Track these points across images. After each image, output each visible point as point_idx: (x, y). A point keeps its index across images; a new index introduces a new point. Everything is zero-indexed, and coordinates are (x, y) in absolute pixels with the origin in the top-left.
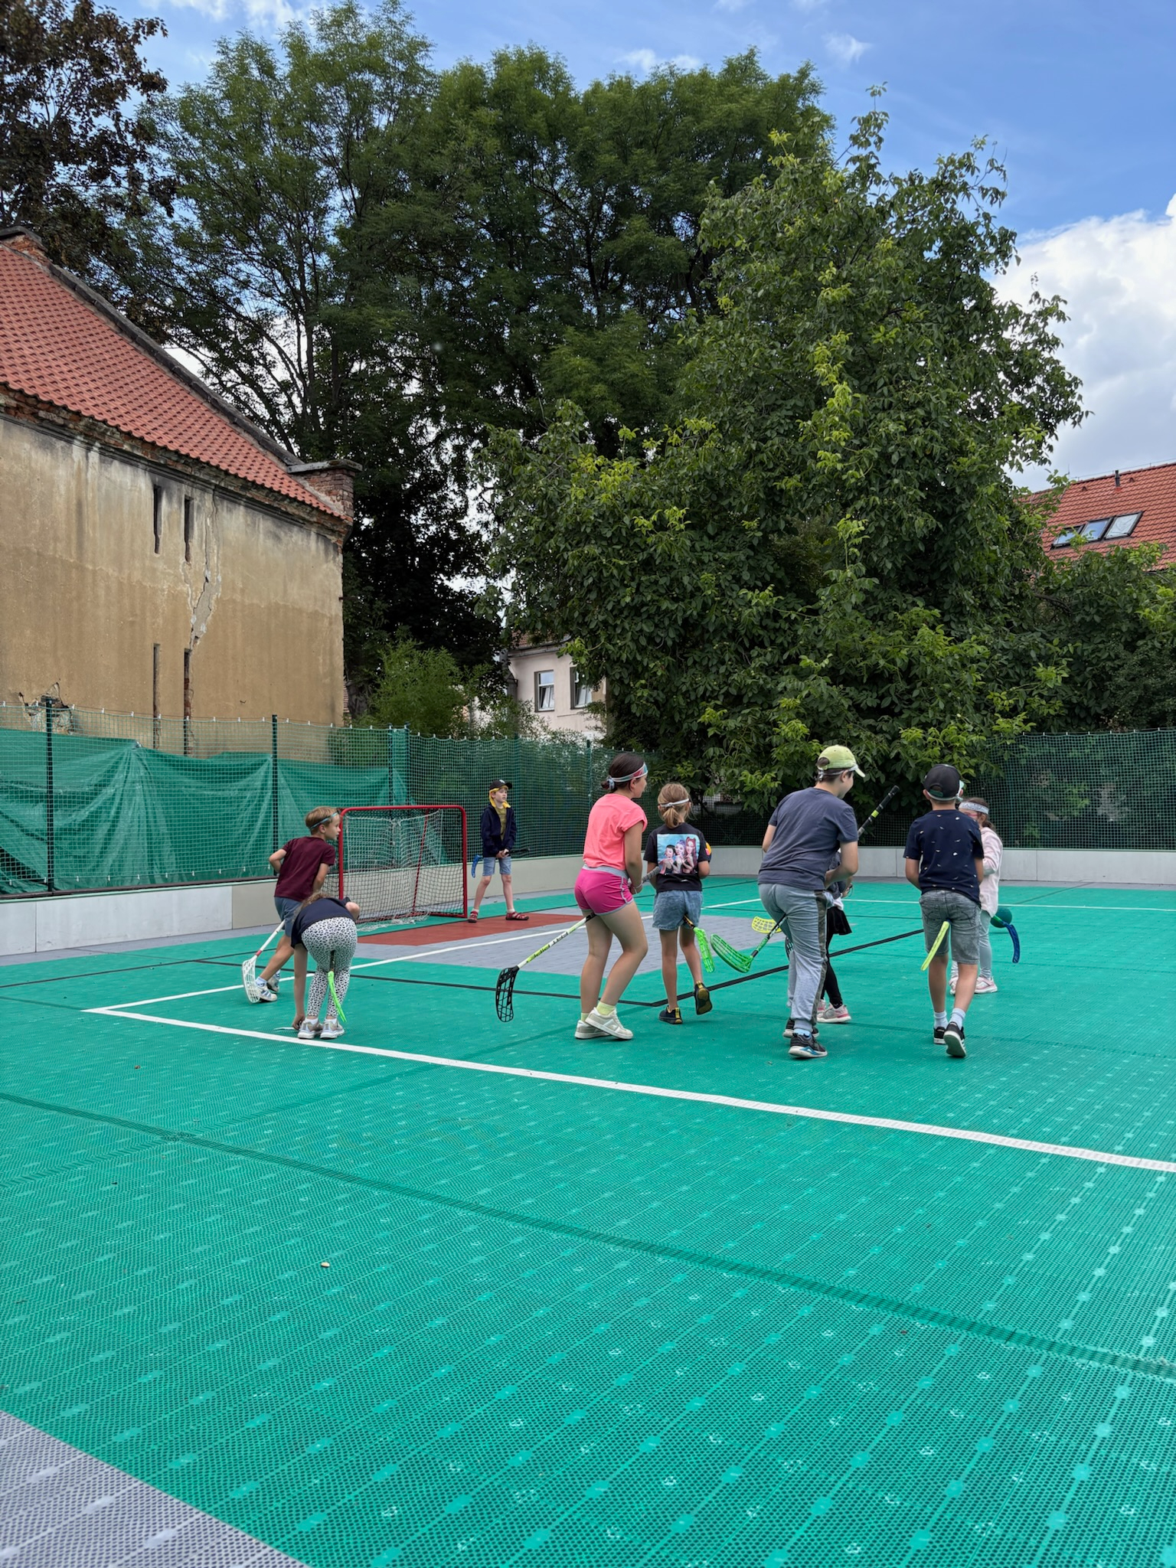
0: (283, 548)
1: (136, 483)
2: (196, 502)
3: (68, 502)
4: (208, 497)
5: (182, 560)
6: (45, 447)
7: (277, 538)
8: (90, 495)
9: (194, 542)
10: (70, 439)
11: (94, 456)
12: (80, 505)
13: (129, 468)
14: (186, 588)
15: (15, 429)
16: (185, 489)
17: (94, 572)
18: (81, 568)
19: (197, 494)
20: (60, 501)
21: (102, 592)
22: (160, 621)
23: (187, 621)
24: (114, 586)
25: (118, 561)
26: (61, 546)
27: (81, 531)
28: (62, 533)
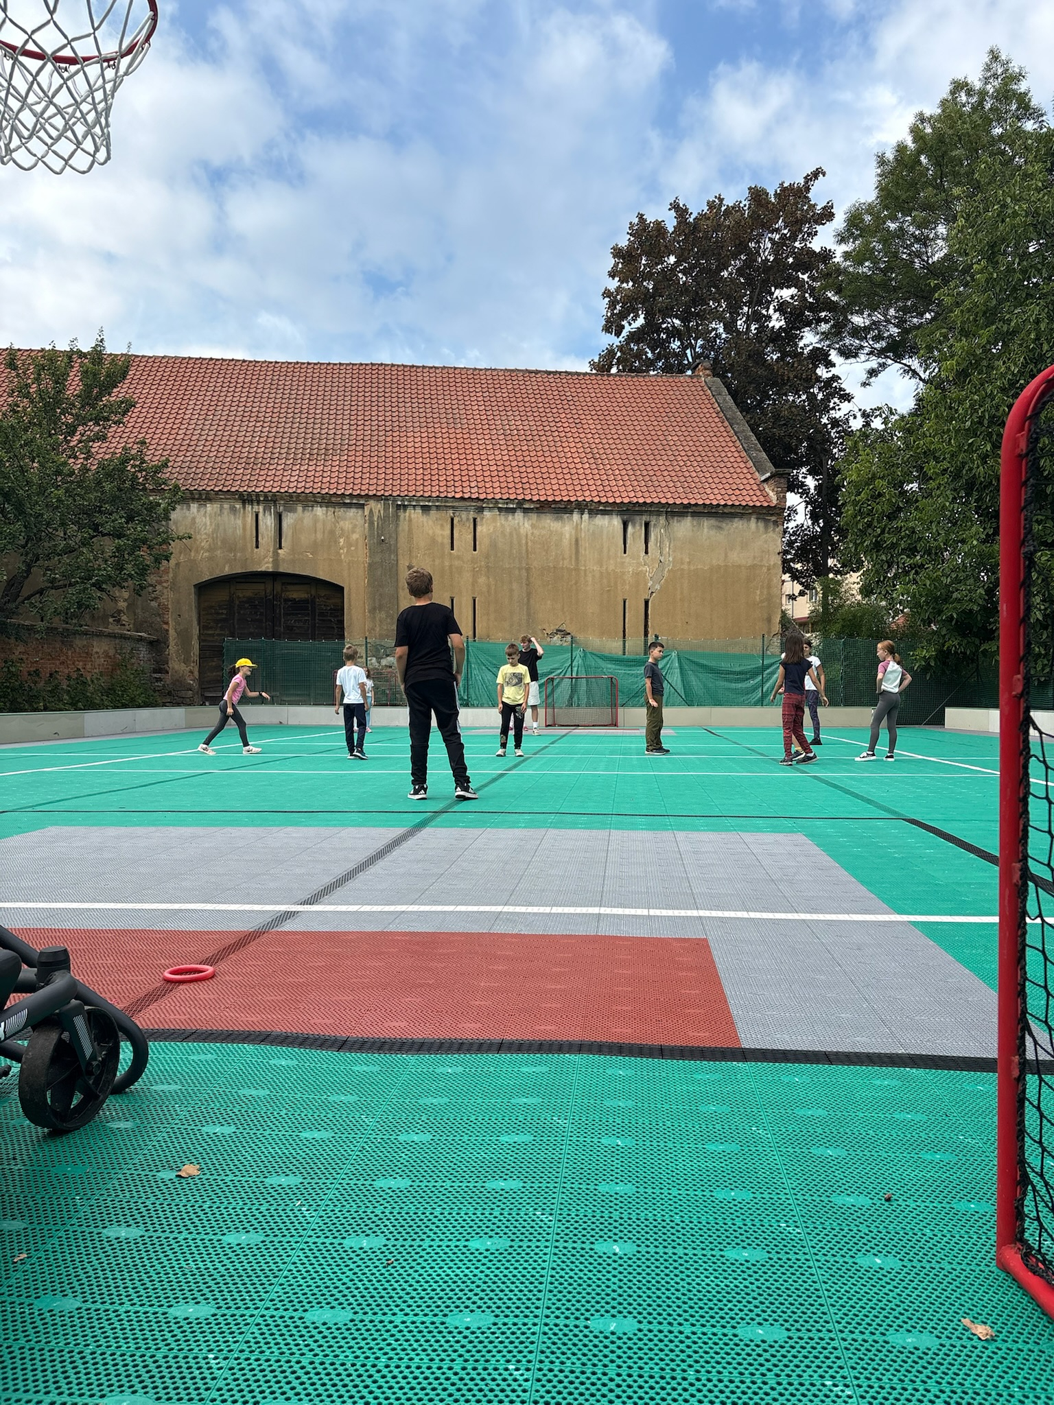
0: (725, 532)
1: (611, 524)
2: (652, 523)
3: (570, 540)
4: (662, 520)
5: (643, 553)
6: (557, 519)
7: (720, 528)
8: (583, 535)
9: (651, 543)
10: (571, 512)
11: (586, 516)
12: (577, 540)
13: (606, 517)
14: (646, 568)
15: (543, 516)
16: (645, 518)
17: (585, 570)
18: (577, 570)
19: (653, 520)
20: (566, 542)
21: (590, 579)
22: (627, 587)
23: (646, 584)
24: (597, 575)
25: (600, 563)
26: (566, 562)
27: (577, 552)
28: (567, 556)
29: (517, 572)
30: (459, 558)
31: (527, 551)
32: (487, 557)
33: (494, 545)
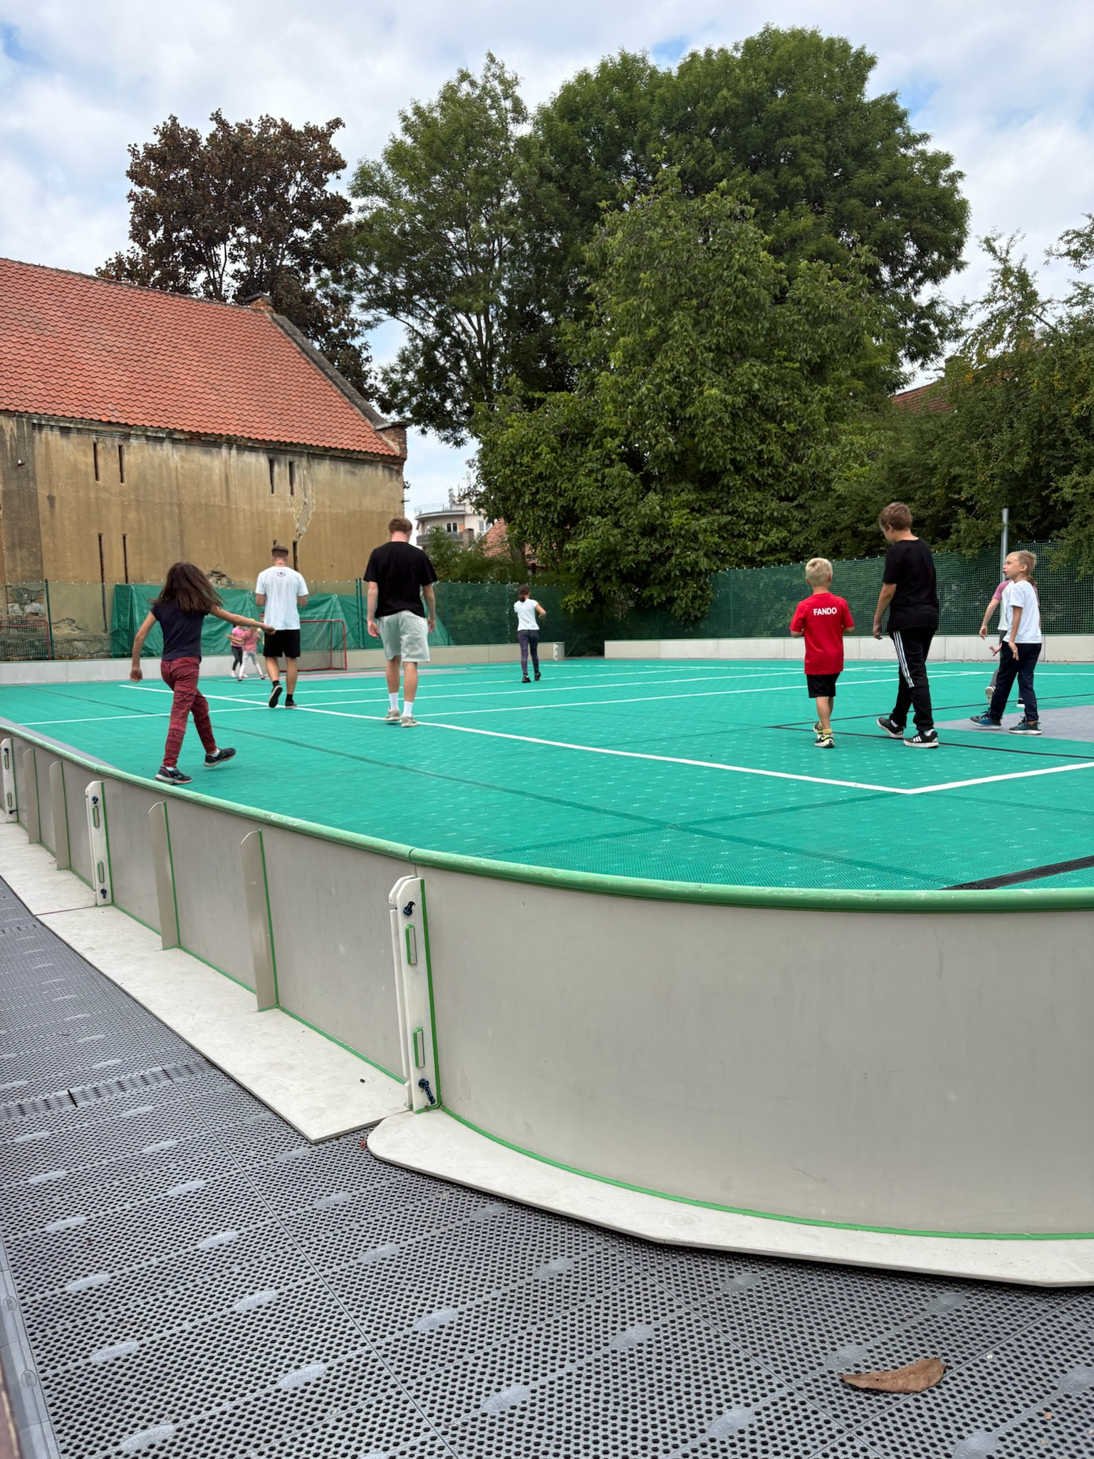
0: (358, 478)
1: (259, 462)
2: (296, 464)
3: (220, 477)
4: (304, 461)
5: (289, 494)
6: (206, 453)
7: (353, 473)
8: (232, 471)
9: (296, 485)
10: (220, 446)
11: (234, 452)
12: (227, 477)
13: (254, 454)
14: (293, 509)
15: (192, 448)
16: (289, 458)
17: (236, 509)
18: (229, 508)
19: (296, 460)
20: (216, 478)
21: (241, 518)
22: (277, 528)
23: (294, 527)
24: (248, 514)
25: (250, 501)
26: (217, 499)
27: (228, 489)
28: (218, 492)
29: (168, 508)
30: (105, 489)
31: (178, 486)
32: (136, 489)
33: (142, 477)
